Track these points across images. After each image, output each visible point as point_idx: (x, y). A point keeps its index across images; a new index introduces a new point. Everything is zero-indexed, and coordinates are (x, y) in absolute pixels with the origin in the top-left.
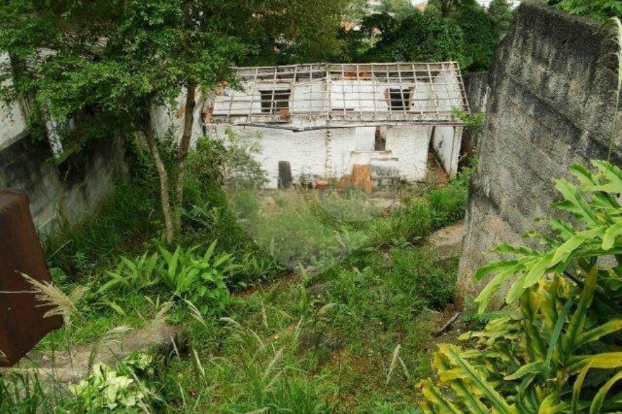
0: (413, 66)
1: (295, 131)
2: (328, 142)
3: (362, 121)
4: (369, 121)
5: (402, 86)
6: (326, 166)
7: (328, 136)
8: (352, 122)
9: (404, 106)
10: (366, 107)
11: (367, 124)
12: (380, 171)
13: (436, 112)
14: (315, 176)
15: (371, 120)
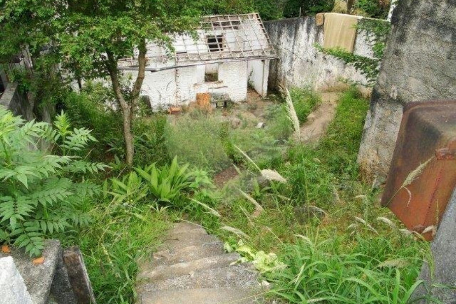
0: (229, 18)
1: (153, 71)
2: (177, 78)
3: (202, 60)
4: (207, 60)
5: (216, 33)
6: (177, 97)
7: (177, 73)
8: (195, 61)
9: (219, 48)
10: (202, 50)
11: (207, 62)
12: (215, 96)
13: (251, 50)
14: (169, 105)
15: (208, 59)
